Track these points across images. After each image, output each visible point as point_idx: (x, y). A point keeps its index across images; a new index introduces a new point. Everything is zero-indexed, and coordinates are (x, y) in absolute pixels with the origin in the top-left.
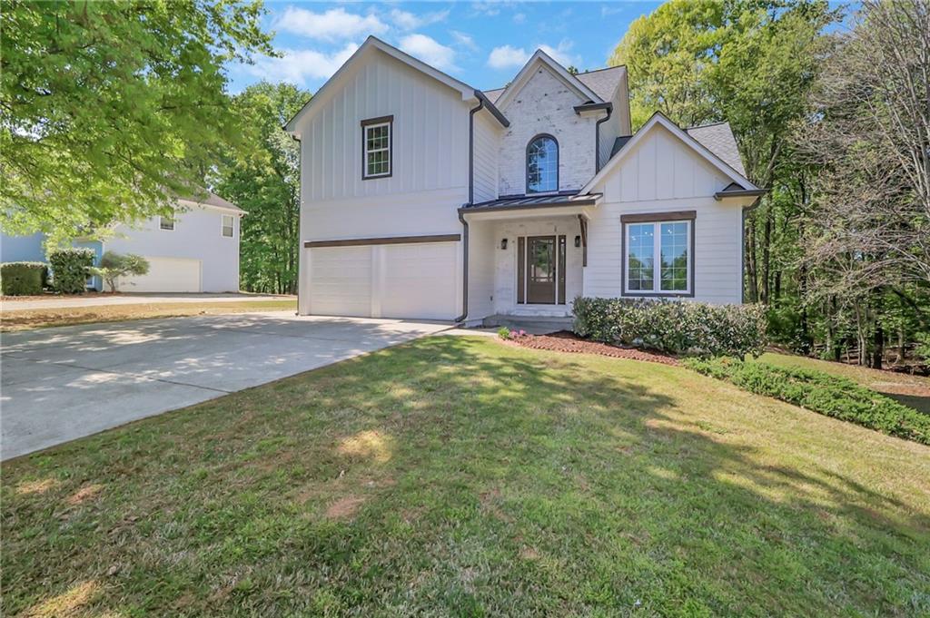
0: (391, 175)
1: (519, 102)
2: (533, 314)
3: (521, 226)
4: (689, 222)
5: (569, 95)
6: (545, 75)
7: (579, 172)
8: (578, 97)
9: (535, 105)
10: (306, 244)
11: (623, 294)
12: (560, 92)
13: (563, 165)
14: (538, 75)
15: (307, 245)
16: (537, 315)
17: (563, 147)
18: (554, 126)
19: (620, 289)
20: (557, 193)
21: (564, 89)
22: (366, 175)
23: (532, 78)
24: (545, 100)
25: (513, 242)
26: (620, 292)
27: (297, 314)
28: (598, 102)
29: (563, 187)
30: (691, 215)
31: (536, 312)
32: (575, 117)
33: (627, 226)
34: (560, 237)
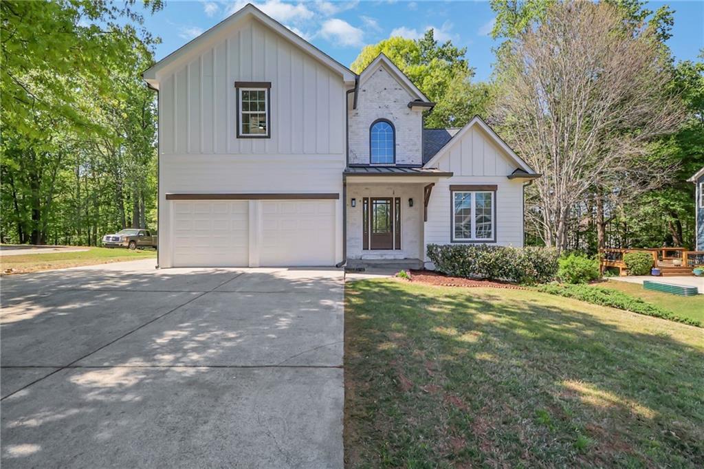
0: (269, 137)
1: (364, 91)
2: (380, 258)
3: (367, 189)
4: (493, 193)
5: (403, 92)
6: (385, 73)
7: (411, 151)
8: (410, 95)
9: (377, 96)
10: (167, 195)
11: (452, 241)
12: (396, 89)
13: (398, 145)
14: (379, 72)
15: (168, 197)
16: (383, 258)
17: (398, 131)
18: (392, 114)
19: (450, 238)
20: (395, 165)
21: (398, 87)
22: (241, 134)
23: (374, 74)
24: (384, 93)
25: (360, 201)
26: (450, 240)
27: (157, 267)
28: (426, 100)
29: (399, 160)
30: (494, 188)
31: (382, 256)
32: (407, 110)
33: (454, 193)
34: (396, 199)
